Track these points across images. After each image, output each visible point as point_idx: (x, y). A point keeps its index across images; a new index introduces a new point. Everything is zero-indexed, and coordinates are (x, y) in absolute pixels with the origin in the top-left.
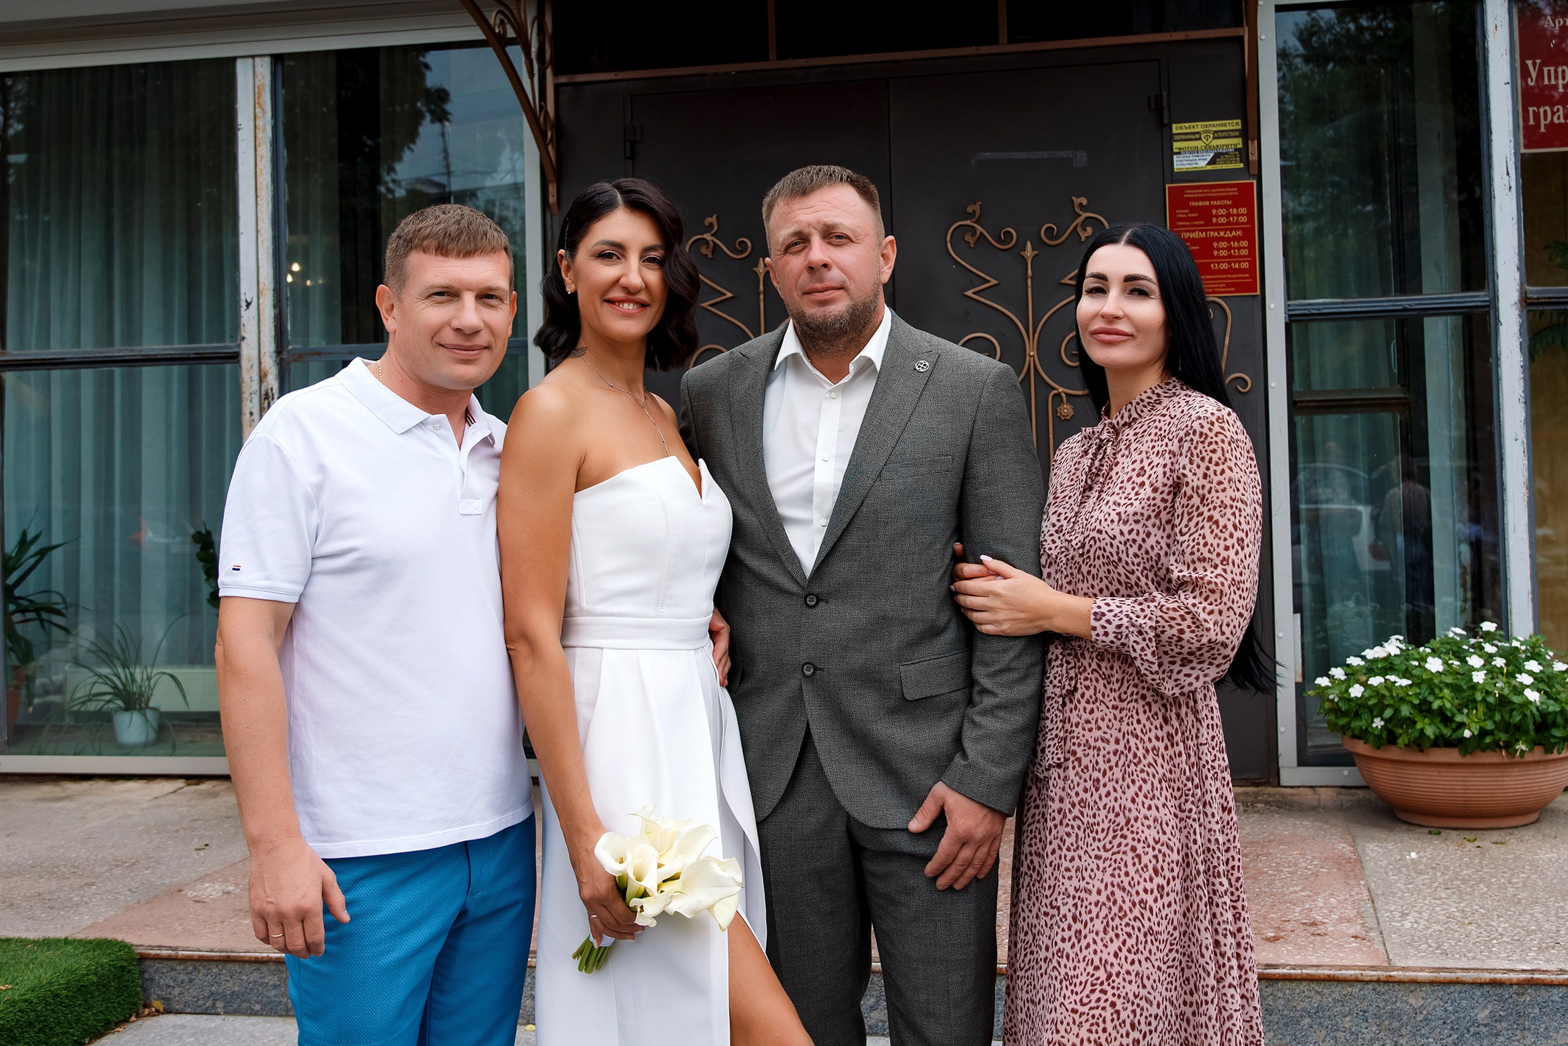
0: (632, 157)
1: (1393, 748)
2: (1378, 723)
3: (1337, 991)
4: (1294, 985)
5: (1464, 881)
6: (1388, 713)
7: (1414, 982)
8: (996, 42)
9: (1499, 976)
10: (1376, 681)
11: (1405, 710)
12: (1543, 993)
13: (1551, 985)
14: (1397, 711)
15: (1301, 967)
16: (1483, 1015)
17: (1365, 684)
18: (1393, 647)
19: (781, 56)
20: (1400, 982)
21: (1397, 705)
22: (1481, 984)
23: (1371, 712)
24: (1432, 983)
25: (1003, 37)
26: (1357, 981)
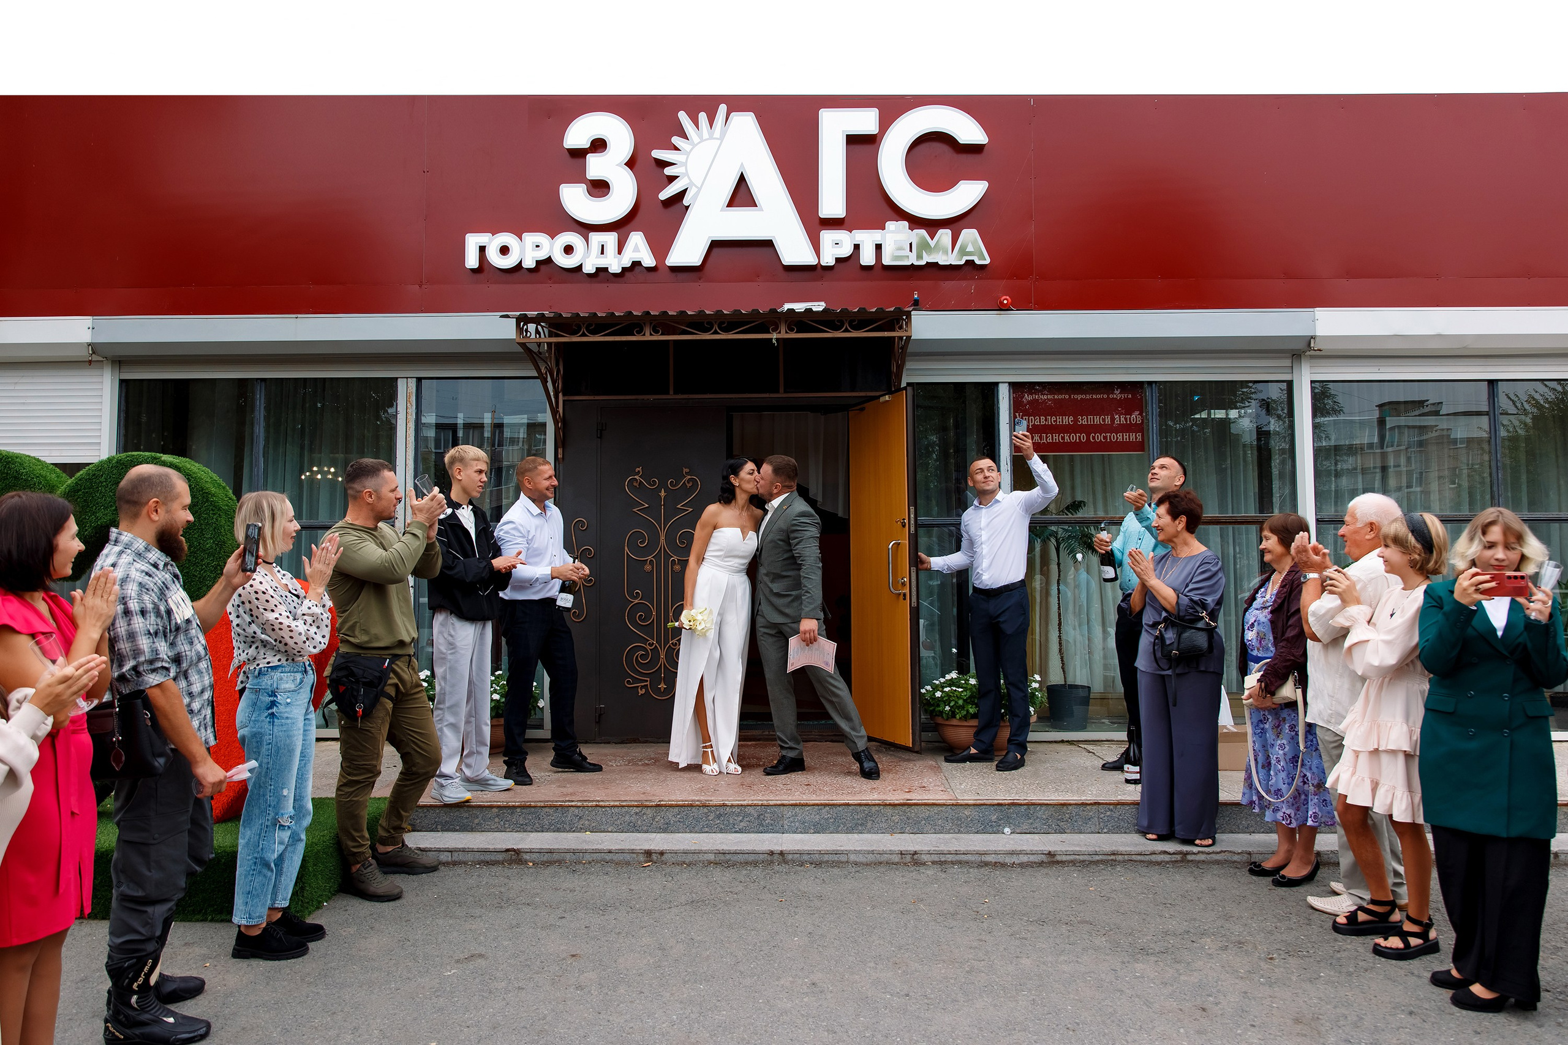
0: (601, 437)
1: (954, 720)
2: (947, 708)
3: (936, 809)
4: (918, 807)
5: (984, 773)
6: (952, 704)
7: (967, 805)
8: (778, 392)
9: (1000, 802)
10: (947, 689)
11: (961, 702)
12: (1017, 807)
13: (1021, 805)
14: (956, 702)
15: (922, 800)
16: (994, 818)
17: (942, 692)
18: (954, 675)
19: (675, 393)
20: (961, 805)
21: (957, 700)
22: (993, 805)
23: (945, 703)
24: (974, 805)
25: (782, 389)
26: (945, 805)
